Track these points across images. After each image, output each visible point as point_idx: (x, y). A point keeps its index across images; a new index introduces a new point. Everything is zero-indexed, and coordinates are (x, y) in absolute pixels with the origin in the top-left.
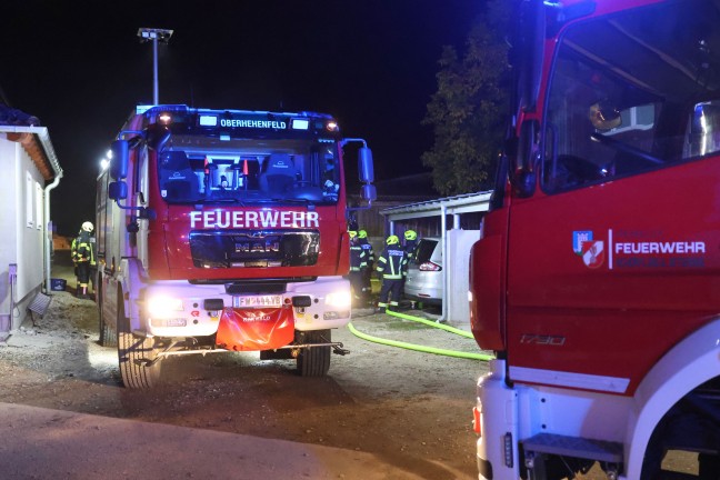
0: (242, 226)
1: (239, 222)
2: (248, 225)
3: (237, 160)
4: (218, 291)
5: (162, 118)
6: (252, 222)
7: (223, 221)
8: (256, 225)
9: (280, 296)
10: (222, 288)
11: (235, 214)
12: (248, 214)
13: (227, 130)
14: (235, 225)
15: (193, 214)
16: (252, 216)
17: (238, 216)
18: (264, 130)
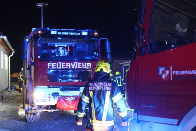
0: (65, 68)
1: (64, 67)
2: (67, 68)
3: (65, 46)
4: (57, 90)
5: (39, 32)
6: (68, 67)
7: (59, 66)
8: (70, 67)
9: (78, 92)
10: (58, 89)
11: (63, 64)
12: (67, 64)
13: (60, 36)
14: (63, 68)
15: (49, 64)
16: (68, 65)
17: (64, 65)
18: (73, 35)
